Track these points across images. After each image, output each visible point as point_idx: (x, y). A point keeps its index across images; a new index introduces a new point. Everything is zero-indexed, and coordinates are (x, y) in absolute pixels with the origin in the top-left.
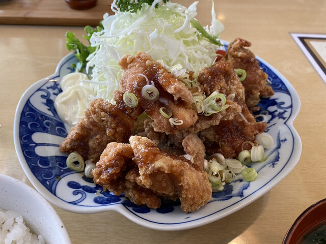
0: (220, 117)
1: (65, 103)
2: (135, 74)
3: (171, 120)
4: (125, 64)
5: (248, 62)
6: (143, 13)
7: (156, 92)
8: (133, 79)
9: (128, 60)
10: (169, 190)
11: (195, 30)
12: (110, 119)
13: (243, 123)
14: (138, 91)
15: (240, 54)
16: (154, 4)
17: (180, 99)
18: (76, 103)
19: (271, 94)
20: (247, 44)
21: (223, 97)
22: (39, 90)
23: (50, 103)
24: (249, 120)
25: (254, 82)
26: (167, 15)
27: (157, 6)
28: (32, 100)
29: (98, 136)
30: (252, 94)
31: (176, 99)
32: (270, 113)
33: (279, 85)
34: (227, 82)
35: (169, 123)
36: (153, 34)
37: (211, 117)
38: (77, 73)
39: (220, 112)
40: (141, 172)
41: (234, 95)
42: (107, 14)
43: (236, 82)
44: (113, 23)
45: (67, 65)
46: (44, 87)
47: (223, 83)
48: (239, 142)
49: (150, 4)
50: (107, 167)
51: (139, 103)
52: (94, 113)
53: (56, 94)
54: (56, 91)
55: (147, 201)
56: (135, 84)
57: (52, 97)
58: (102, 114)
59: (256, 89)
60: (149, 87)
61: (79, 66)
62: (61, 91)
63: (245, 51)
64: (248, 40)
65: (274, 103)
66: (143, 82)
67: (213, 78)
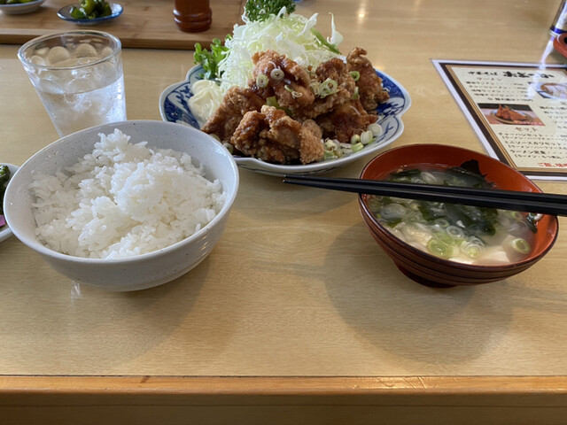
0: (333, 99)
1: (198, 102)
2: (265, 62)
3: (293, 93)
4: (257, 58)
5: (364, 67)
6: (270, 22)
7: (282, 74)
8: (264, 66)
9: (260, 54)
10: (291, 142)
11: (315, 37)
12: (245, 100)
13: (357, 116)
14: (268, 74)
15: (356, 60)
16: (279, 14)
17: (300, 79)
18: (209, 102)
19: (386, 98)
20: (363, 52)
21: (334, 83)
22: (174, 91)
23: (184, 103)
24: (362, 114)
25: (369, 84)
26: (290, 24)
27: (282, 16)
28: (170, 98)
29: (233, 118)
30: (367, 95)
31: (297, 79)
32: (385, 114)
33: (396, 92)
34: (339, 73)
35: (291, 95)
36: (279, 37)
37: (325, 100)
38: (205, 80)
39: (332, 95)
40: (271, 126)
41: (344, 84)
42: (237, 25)
43: (347, 75)
44: (244, 31)
45: (194, 75)
46: (178, 90)
47: (335, 74)
48: (351, 129)
49: (276, 13)
50: (245, 127)
51: (269, 82)
52: (232, 96)
53: (189, 98)
54: (188, 95)
55: (275, 153)
56: (266, 70)
57: (185, 99)
58: (239, 96)
59: (371, 90)
60: (277, 70)
61: (208, 74)
62: (192, 95)
63: (361, 58)
64: (365, 49)
65: (389, 106)
66: (272, 67)
67: (327, 70)
